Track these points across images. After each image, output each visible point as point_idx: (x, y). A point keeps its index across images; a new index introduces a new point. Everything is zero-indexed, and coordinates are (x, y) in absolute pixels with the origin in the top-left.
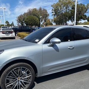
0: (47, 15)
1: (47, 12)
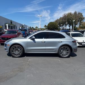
0: (82, 18)
1: (82, 16)
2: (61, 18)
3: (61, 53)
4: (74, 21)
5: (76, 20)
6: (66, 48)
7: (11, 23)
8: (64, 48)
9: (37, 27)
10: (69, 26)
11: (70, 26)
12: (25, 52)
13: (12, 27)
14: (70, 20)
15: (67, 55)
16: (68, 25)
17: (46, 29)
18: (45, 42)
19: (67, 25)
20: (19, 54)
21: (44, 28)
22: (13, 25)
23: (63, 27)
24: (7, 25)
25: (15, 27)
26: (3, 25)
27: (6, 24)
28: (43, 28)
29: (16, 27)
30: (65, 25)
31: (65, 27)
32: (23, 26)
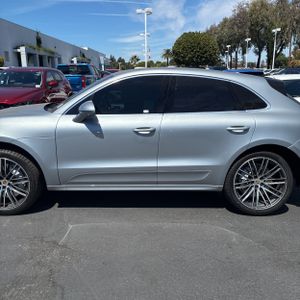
2: (225, 20)
3: (240, 192)
4: (279, 29)
5: (283, 28)
6: (271, 165)
7: (39, 41)
8: (258, 162)
9: (135, 58)
10: (256, 52)
11: (259, 53)
12: (49, 186)
13: (41, 57)
14: (262, 26)
15: (273, 203)
16: (253, 47)
17: (172, 63)
18: (153, 132)
19: (249, 46)
20: (19, 197)
21: (164, 60)
22: (45, 51)
23: (233, 54)
24: (22, 50)
25: (53, 58)
26: (7, 53)
27: (18, 47)
28: (158, 63)
29: (59, 59)
30: (240, 48)
31: (240, 56)
32: (84, 56)
